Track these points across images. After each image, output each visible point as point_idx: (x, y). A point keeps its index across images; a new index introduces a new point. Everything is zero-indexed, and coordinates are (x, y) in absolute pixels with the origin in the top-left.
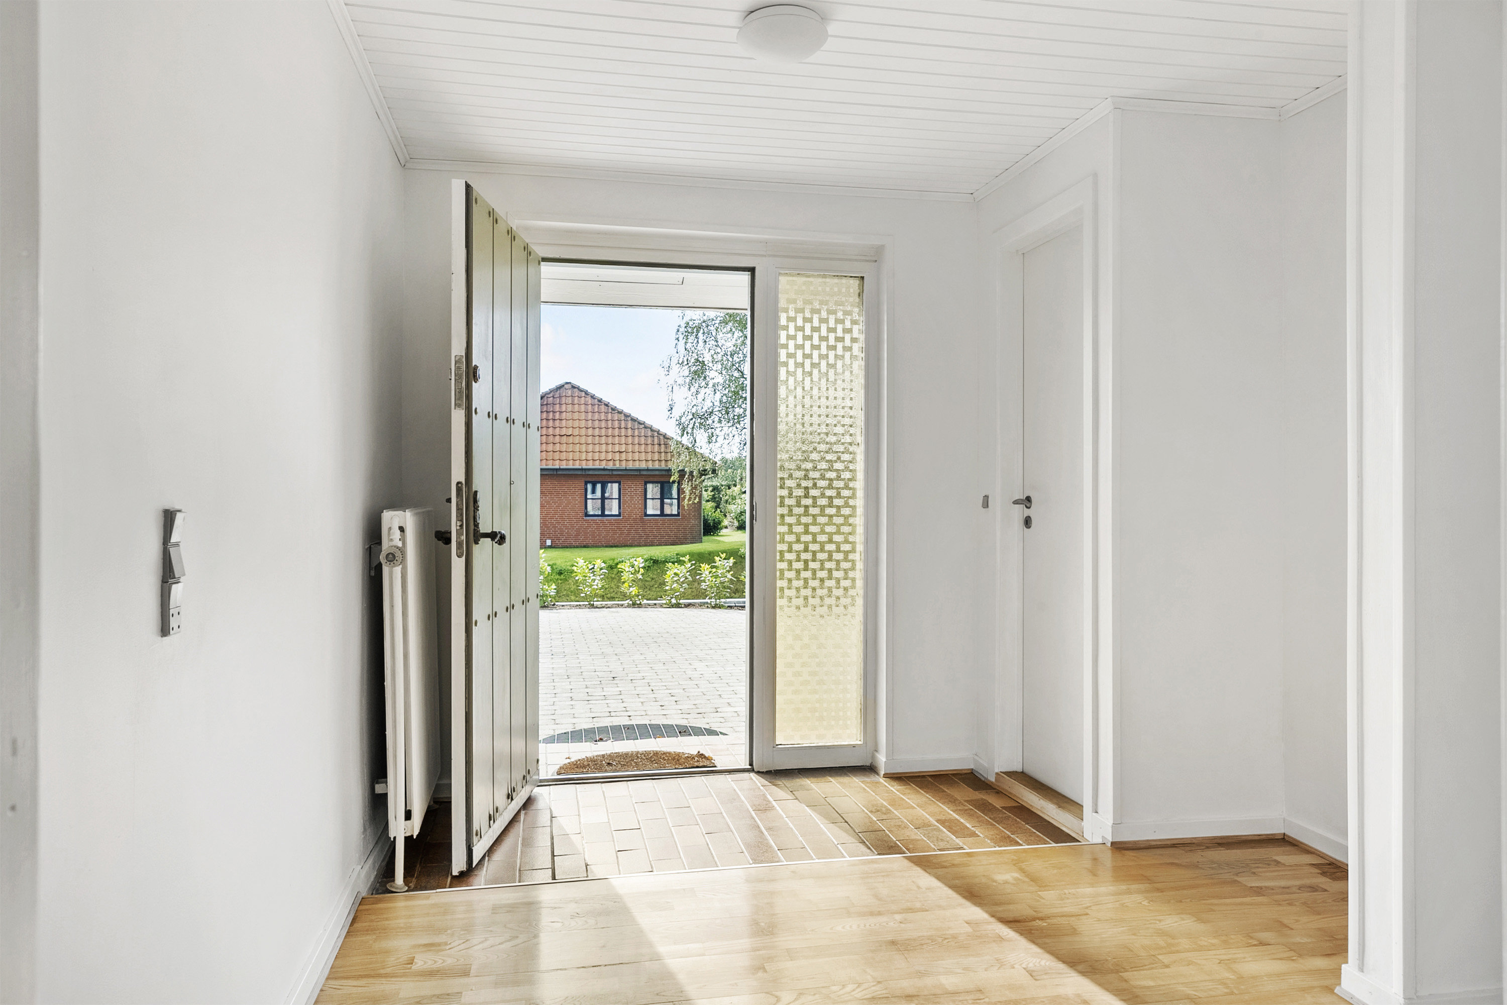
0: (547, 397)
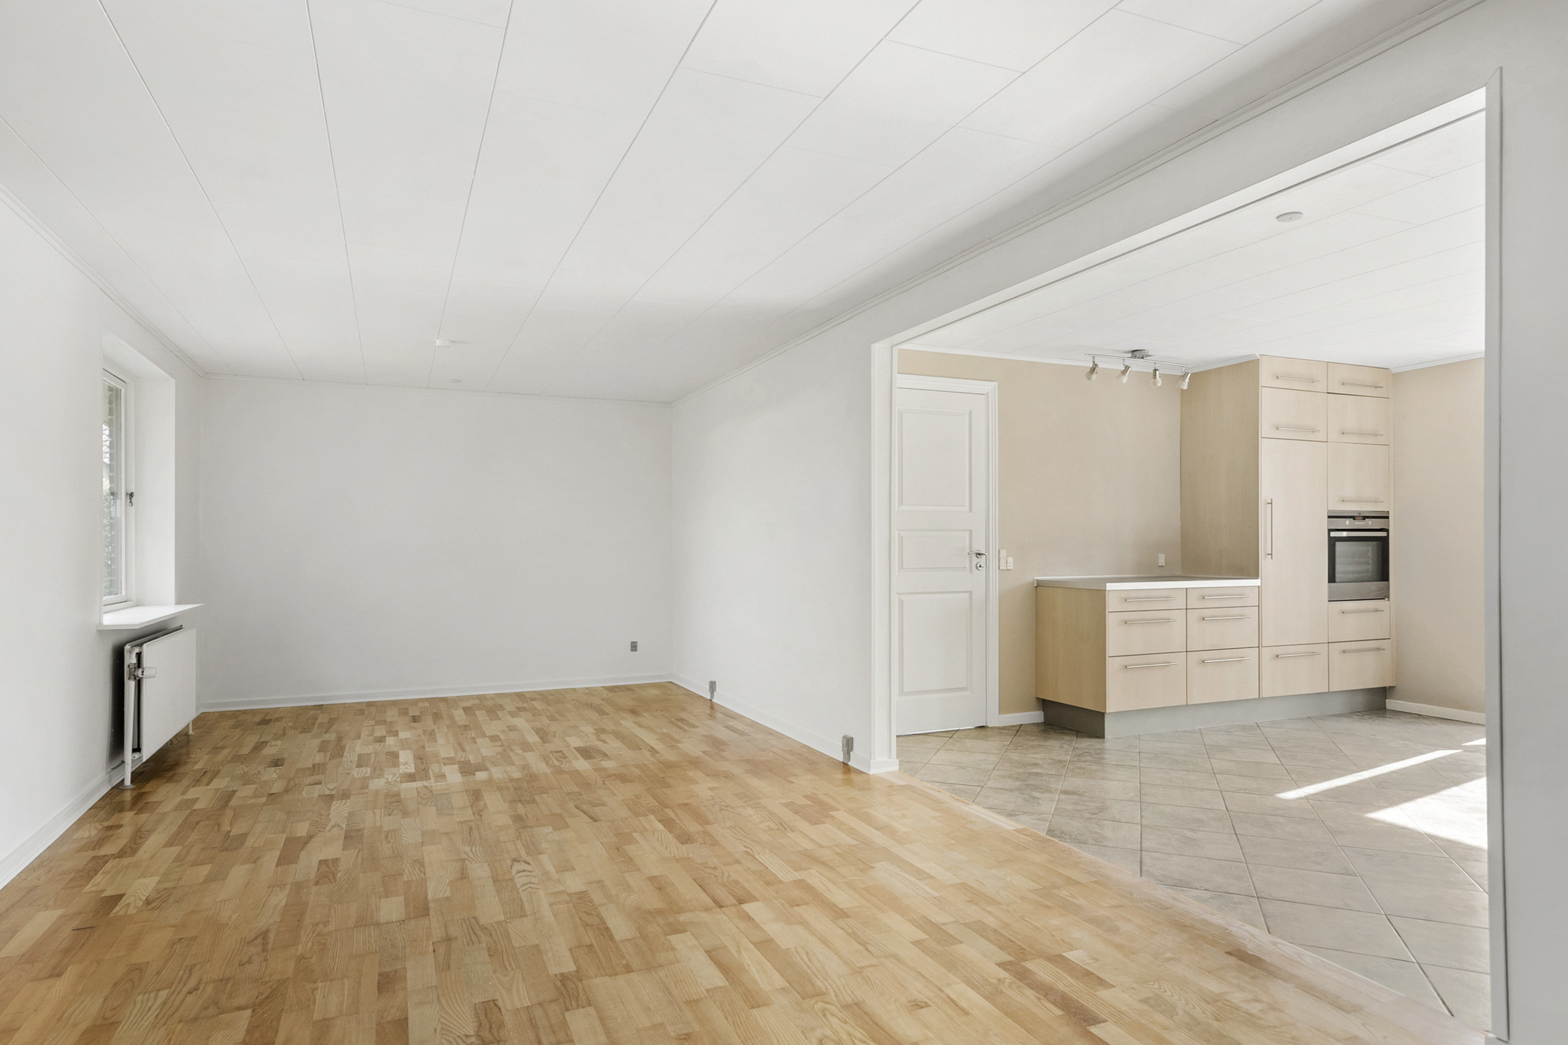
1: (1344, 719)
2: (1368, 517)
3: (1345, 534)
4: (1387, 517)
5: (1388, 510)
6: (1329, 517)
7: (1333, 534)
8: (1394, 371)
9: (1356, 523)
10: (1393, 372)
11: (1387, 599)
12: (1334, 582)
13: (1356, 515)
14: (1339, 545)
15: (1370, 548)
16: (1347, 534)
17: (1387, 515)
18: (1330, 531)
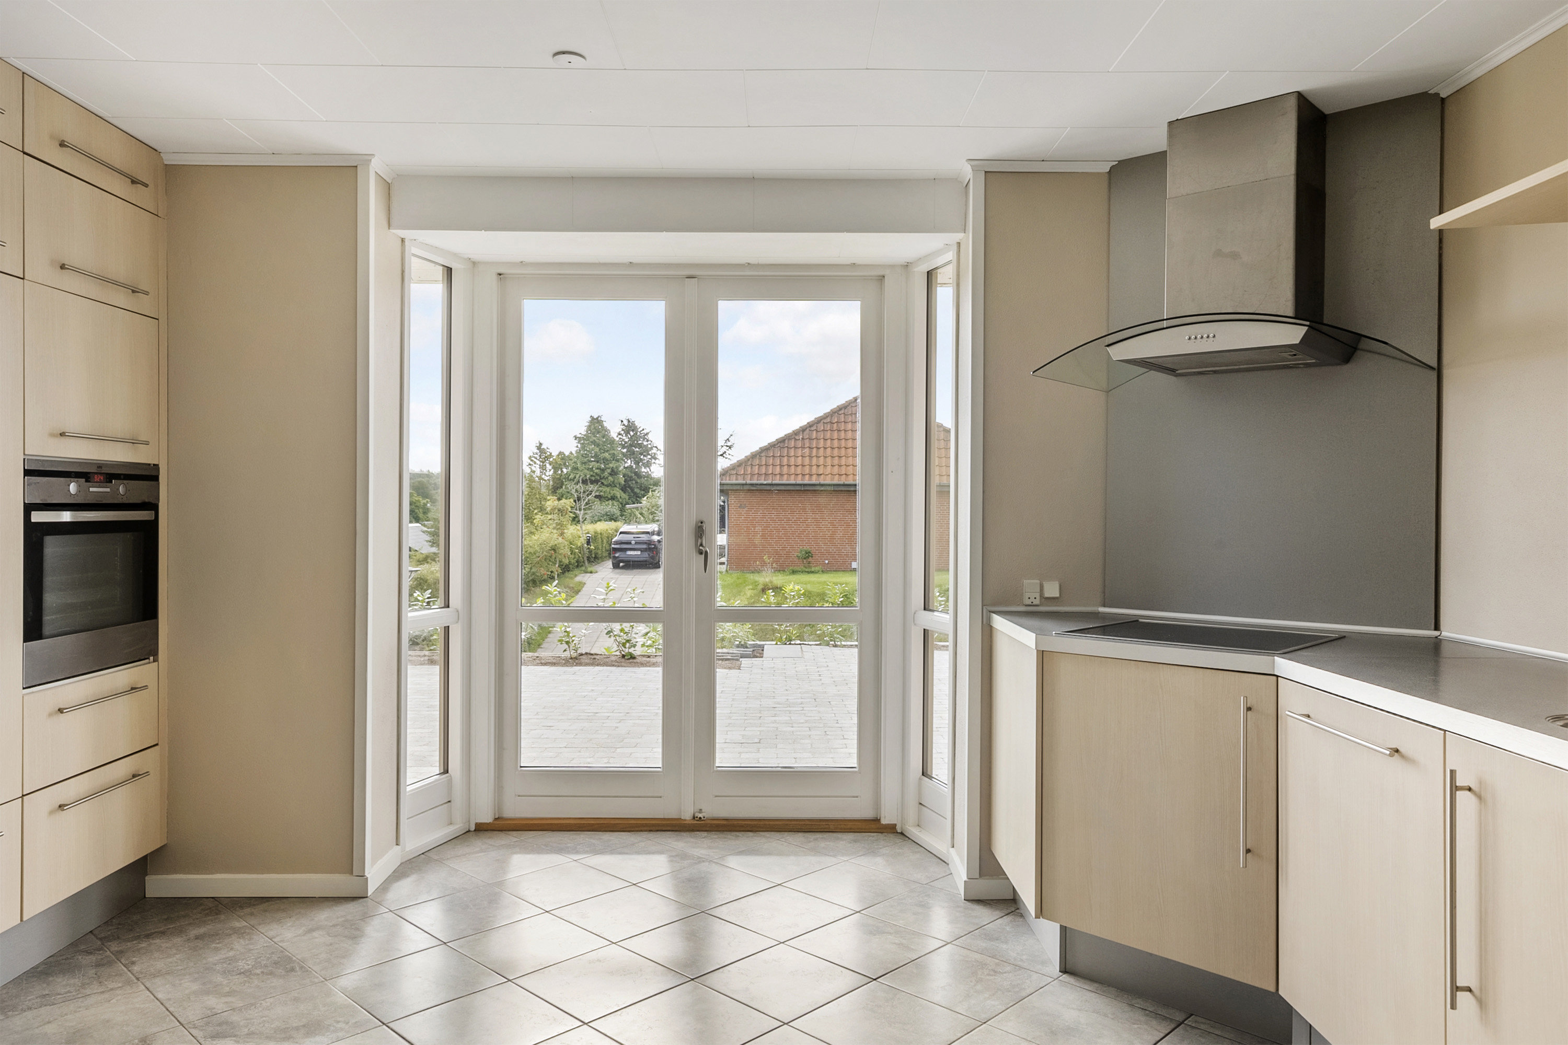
0: (852, 406)
1: (62, 984)
2: (117, 477)
3: (66, 516)
4: (156, 478)
5: (156, 463)
6: (28, 473)
7: (38, 517)
8: (169, 160)
9: (91, 489)
10: (166, 163)
11: (152, 658)
12: (40, 637)
13: (93, 470)
14: (52, 547)
15: (118, 546)
16: (72, 516)
17: (154, 473)
18: (29, 508)
